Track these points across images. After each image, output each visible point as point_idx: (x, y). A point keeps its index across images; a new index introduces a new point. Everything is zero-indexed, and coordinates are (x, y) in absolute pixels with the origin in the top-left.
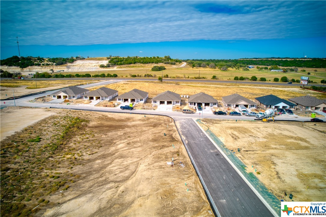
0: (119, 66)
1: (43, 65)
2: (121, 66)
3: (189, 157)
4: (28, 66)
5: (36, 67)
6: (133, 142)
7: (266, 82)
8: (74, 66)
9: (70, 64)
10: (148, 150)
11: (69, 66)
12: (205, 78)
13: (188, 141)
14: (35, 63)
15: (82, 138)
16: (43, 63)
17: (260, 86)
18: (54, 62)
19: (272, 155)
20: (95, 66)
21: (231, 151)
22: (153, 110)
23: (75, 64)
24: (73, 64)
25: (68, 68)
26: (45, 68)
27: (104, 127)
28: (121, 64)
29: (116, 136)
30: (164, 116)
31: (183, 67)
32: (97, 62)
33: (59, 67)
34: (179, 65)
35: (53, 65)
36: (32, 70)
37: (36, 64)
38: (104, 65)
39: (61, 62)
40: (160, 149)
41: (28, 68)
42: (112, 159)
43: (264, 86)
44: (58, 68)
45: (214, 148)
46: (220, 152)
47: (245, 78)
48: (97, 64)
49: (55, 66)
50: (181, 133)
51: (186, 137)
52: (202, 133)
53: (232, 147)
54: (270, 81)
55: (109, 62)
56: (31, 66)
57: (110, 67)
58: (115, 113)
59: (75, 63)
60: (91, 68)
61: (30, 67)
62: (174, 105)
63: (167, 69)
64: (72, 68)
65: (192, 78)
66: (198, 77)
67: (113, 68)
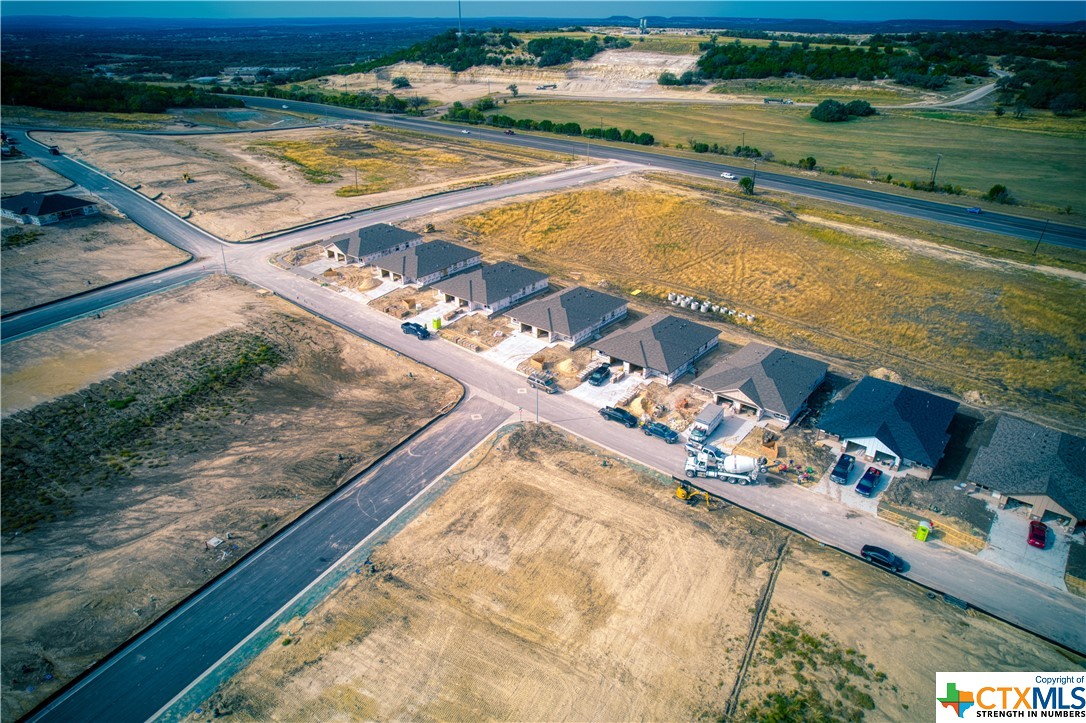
0: (723, 83)
1: (508, 62)
2: (732, 82)
4: (470, 66)
5: (488, 69)
8: (589, 69)
9: (579, 62)
11: (577, 70)
13: (352, 495)
14: (490, 54)
16: (510, 57)
18: (538, 55)
20: (651, 74)
21: (362, 564)
22: (473, 352)
23: (595, 65)
24: (589, 65)
25: (570, 78)
28: (732, 76)
31: (956, 107)
33: (545, 73)
35: (530, 63)
36: (477, 79)
37: (490, 58)
38: (675, 75)
39: (559, 55)
40: (263, 498)
44: (541, 77)
45: (358, 537)
46: (342, 555)
48: (658, 70)
49: (535, 68)
50: (387, 462)
51: (374, 480)
53: (385, 554)
55: (699, 63)
57: (690, 83)
59: (597, 61)
63: (879, 114)
64: (584, 79)
65: (902, 185)
66: (928, 181)
67: (698, 90)
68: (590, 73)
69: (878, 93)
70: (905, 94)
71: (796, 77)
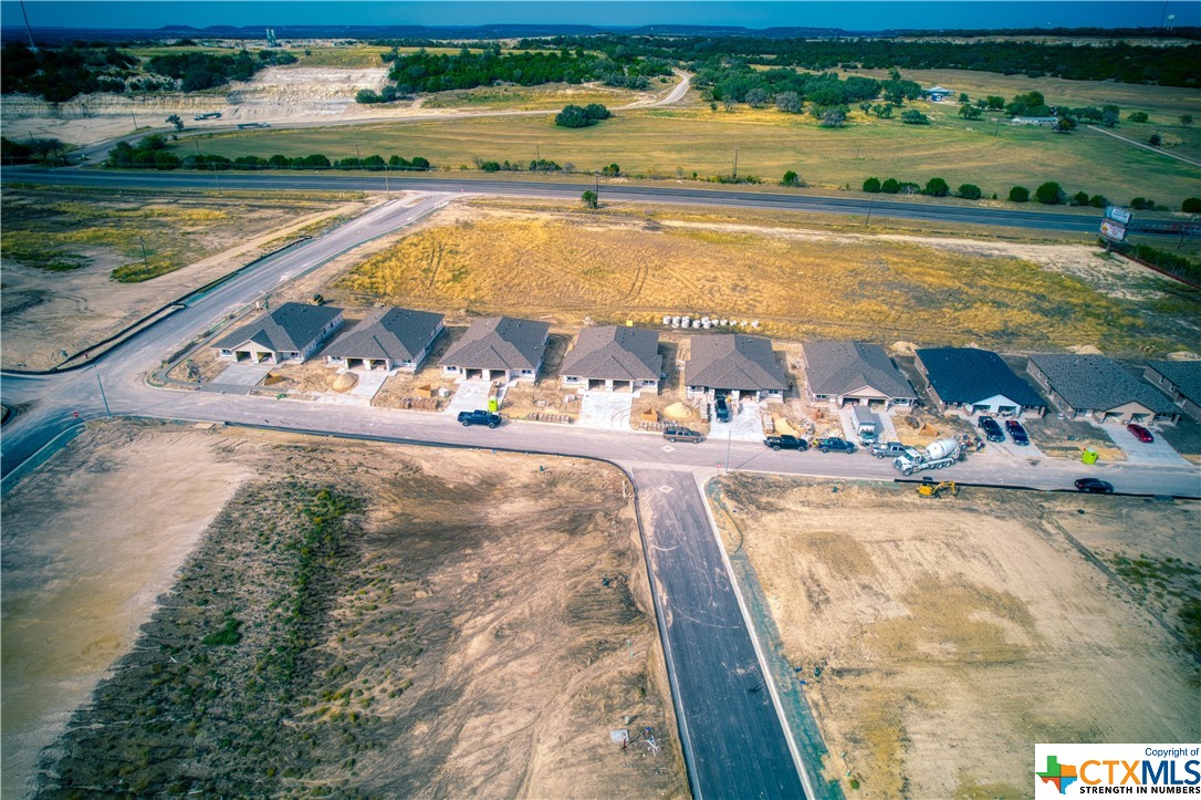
0: (431, 96)
1: (135, 87)
2: (441, 95)
3: (674, 701)
4: (75, 94)
5: (107, 97)
6: (510, 625)
7: (982, 204)
8: (255, 91)
9: (238, 83)
10: (557, 668)
11: (239, 93)
12: (754, 182)
13: (675, 615)
14: (101, 78)
15: (357, 603)
16: (134, 80)
17: (953, 235)
18: (176, 77)
19: (909, 698)
20: (337, 92)
21: (794, 674)
22: (566, 425)
23: (260, 86)
24: (252, 86)
25: (235, 104)
26: (144, 100)
27: (415, 535)
28: (437, 88)
29: (459, 591)
30: (603, 461)
31: (675, 104)
32: (343, 74)
33: (197, 99)
34: (661, 89)
35: (171, 87)
36: (94, 111)
37: (104, 82)
38: (372, 92)
39: (206, 75)
40: (592, 662)
41: (77, 101)
42: (459, 718)
43: (967, 236)
44: (194, 104)
45: (748, 654)
46: (762, 676)
47: (906, 184)
48: (346, 87)
49: (182, 94)
50: (654, 567)
51: (671, 589)
52: (718, 570)
53: (798, 654)
54: (995, 198)
55: (392, 77)
56: (87, 93)
57: (395, 99)
58: (446, 450)
59: (261, 81)
60: (325, 100)
61: (83, 98)
62: (637, 394)
63: (614, 116)
64: (252, 104)
65: (708, 181)
66: (731, 174)
67: (407, 106)
68: (257, 95)
69: (594, 96)
70: (618, 95)
71: (506, 85)
